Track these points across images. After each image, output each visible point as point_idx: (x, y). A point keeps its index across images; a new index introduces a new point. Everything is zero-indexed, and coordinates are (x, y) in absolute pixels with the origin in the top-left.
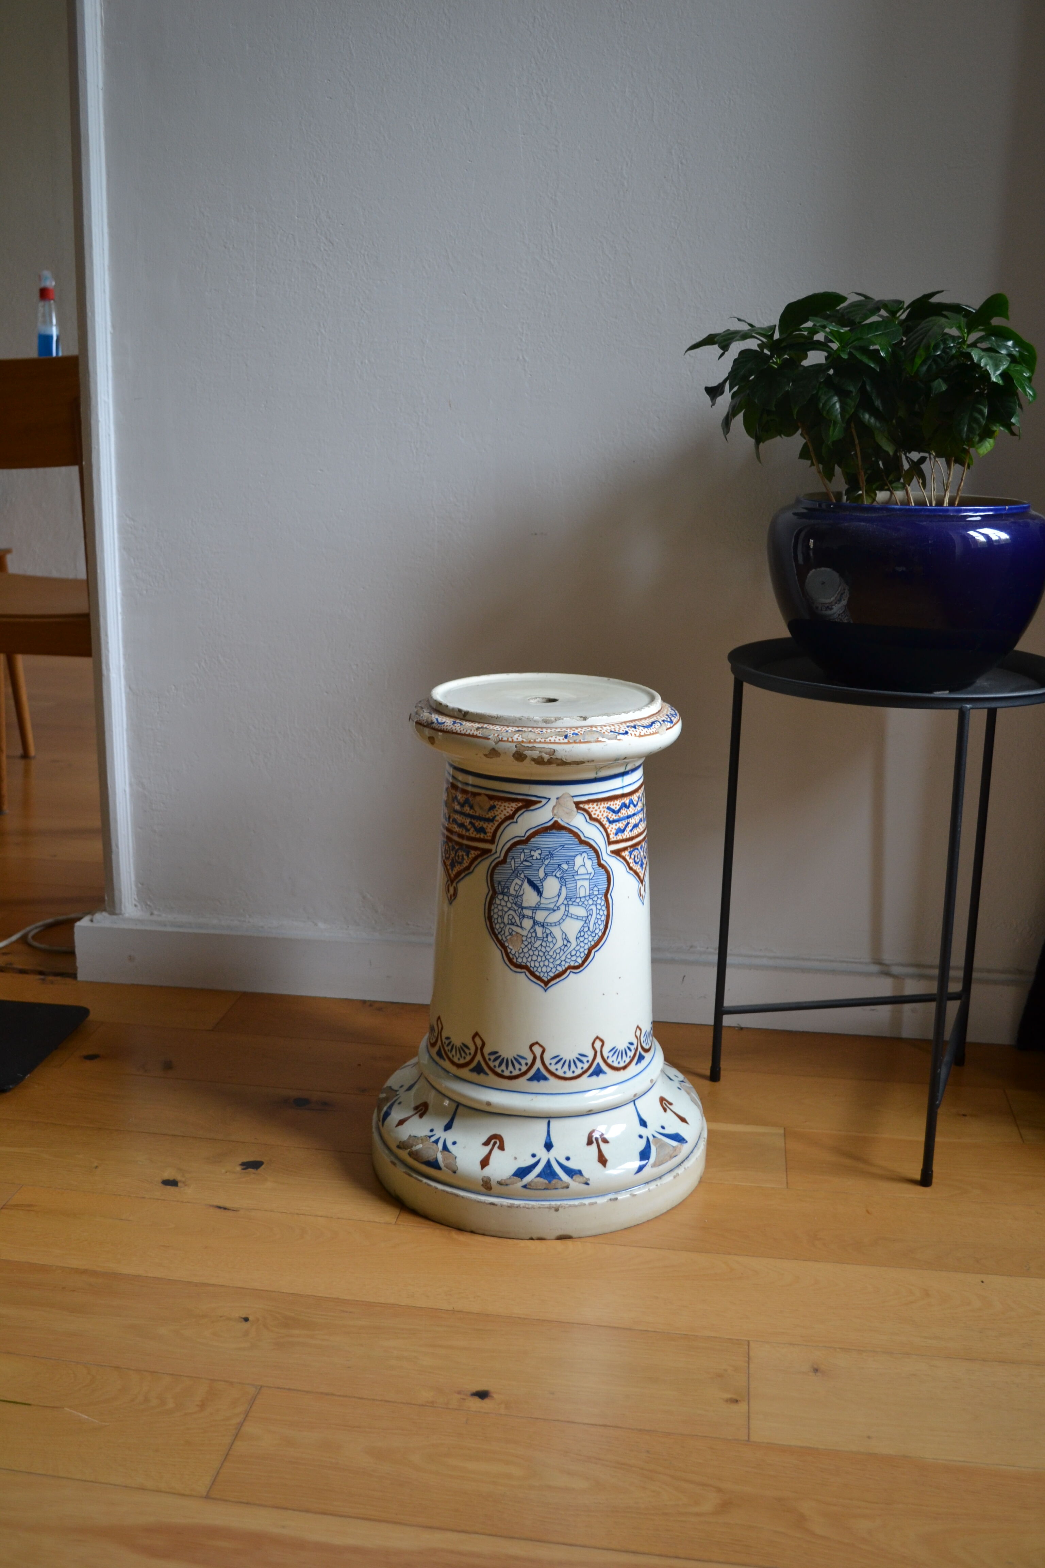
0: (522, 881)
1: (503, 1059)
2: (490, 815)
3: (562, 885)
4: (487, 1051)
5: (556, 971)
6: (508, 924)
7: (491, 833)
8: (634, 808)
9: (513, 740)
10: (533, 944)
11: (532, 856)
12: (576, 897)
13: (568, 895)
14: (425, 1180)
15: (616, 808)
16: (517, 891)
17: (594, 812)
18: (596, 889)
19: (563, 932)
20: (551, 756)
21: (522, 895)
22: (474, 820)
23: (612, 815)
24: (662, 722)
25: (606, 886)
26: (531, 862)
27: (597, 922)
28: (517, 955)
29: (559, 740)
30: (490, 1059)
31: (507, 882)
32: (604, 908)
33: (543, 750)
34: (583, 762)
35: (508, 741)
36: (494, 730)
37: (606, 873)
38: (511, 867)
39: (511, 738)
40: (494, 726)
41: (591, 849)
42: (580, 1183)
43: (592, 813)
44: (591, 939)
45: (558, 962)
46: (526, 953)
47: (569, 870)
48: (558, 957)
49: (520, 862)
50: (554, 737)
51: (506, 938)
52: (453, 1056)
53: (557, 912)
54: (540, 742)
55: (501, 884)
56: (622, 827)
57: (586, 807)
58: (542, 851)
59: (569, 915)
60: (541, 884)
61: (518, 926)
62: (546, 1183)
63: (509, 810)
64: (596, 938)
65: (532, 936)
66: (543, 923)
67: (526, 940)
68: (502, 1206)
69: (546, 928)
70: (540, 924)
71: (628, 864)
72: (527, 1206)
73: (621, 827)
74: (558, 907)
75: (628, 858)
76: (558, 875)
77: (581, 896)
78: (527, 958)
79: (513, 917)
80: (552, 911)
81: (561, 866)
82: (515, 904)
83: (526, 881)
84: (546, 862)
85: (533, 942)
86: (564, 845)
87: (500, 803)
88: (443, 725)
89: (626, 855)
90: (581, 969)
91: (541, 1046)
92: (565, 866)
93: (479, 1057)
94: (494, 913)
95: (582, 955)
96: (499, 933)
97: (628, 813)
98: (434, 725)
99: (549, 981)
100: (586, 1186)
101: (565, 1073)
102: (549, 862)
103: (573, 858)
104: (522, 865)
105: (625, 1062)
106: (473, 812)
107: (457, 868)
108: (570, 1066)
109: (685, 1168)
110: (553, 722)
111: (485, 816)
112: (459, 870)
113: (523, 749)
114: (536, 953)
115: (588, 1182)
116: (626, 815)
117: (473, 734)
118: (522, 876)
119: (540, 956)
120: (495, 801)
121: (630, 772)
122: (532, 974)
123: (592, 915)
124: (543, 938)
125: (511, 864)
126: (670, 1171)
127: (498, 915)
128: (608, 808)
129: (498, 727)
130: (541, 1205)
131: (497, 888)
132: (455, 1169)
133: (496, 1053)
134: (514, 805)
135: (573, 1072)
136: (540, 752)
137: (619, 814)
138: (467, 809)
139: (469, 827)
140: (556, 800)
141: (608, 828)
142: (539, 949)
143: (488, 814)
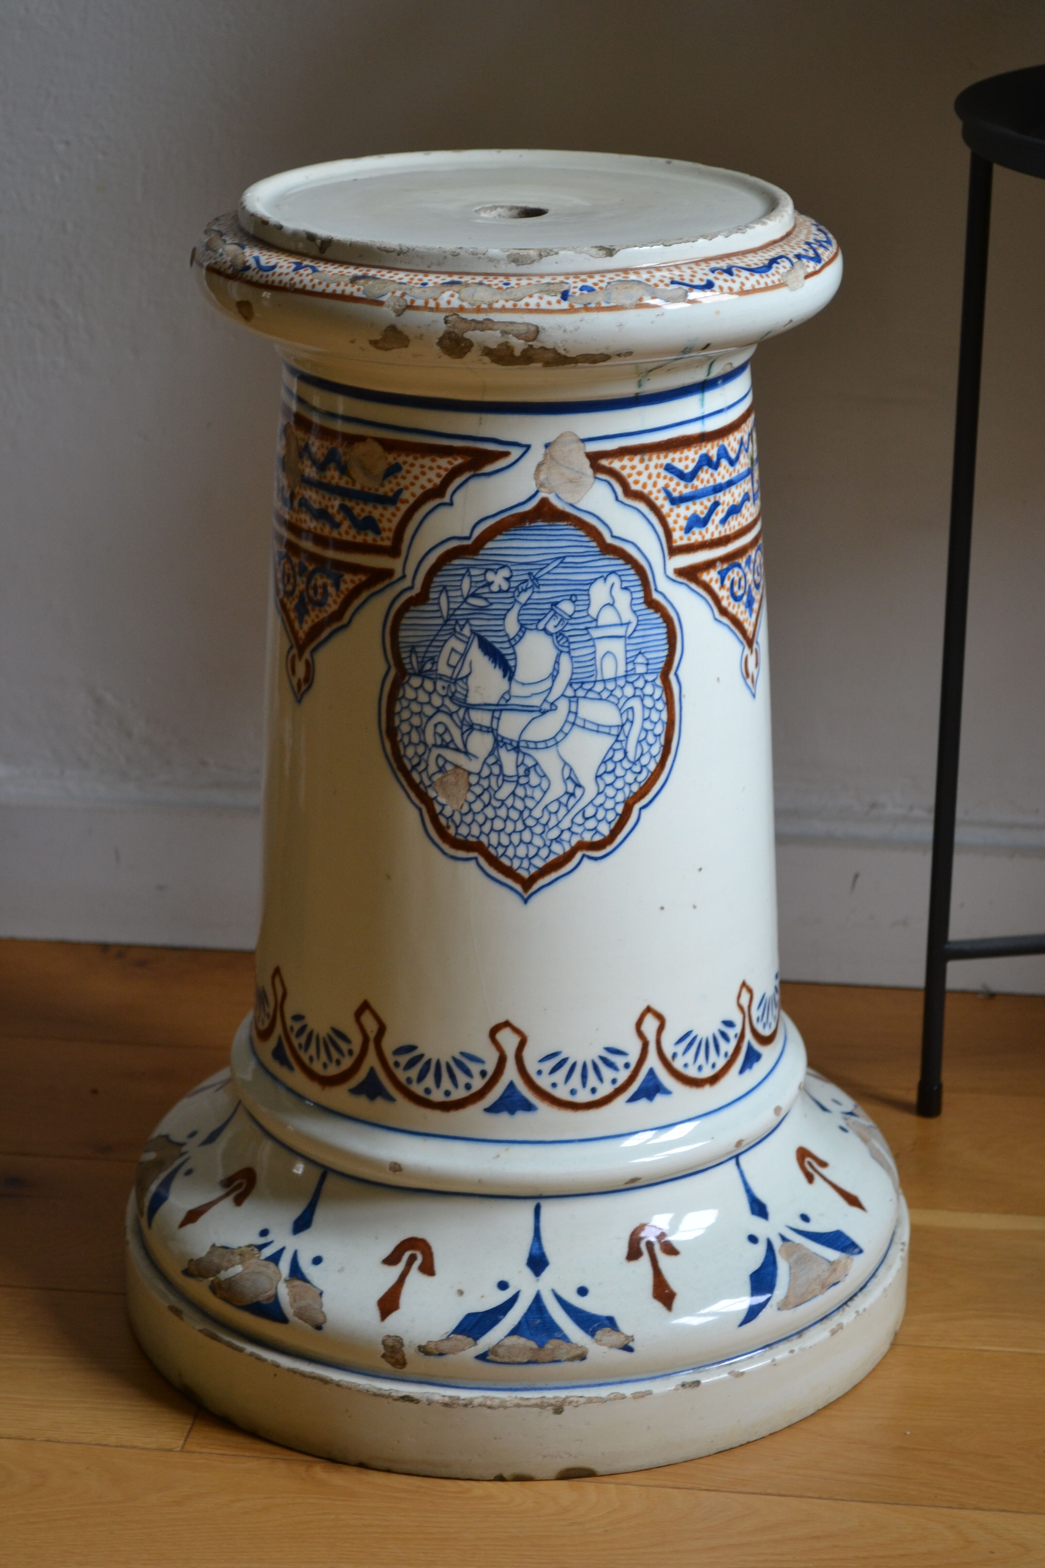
0: (467, 643)
1: (429, 1062)
2: (388, 488)
3: (561, 652)
4: (389, 1044)
5: (548, 857)
6: (435, 745)
7: (390, 530)
8: (731, 469)
9: (438, 305)
10: (496, 792)
11: (489, 584)
12: (593, 679)
13: (575, 676)
14: (250, 1349)
15: (687, 467)
16: (455, 667)
17: (635, 477)
18: (640, 659)
19: (566, 763)
20: (531, 343)
21: (467, 676)
22: (350, 501)
23: (678, 484)
24: (795, 260)
25: (666, 653)
26: (486, 599)
27: (645, 738)
28: (457, 818)
29: (549, 303)
30: (397, 1064)
31: (429, 646)
32: (660, 705)
33: (510, 328)
34: (605, 357)
35: (426, 308)
36: (394, 281)
37: (665, 621)
38: (440, 610)
39: (435, 299)
40: (394, 272)
41: (629, 566)
42: (611, 1347)
43: (630, 481)
44: (630, 778)
45: (554, 834)
46: (478, 813)
47: (576, 615)
48: (553, 822)
49: (460, 599)
50: (536, 296)
51: (430, 778)
52: (311, 1059)
53: (549, 717)
54: (504, 310)
55: (416, 653)
56: (702, 513)
57: (616, 464)
58: (511, 571)
59: (579, 722)
60: (510, 651)
61: (457, 750)
62: (531, 1349)
63: (432, 475)
64: (642, 777)
65: (491, 773)
66: (518, 742)
67: (478, 783)
68: (430, 1403)
69: (525, 754)
70: (511, 744)
71: (717, 600)
72: (489, 1403)
73: (698, 513)
74: (552, 704)
75: (716, 586)
76: (551, 628)
77: (606, 677)
78: (481, 826)
79: (447, 729)
80: (538, 714)
81: (559, 606)
82: (451, 698)
83: (475, 644)
84: (523, 598)
85: (496, 788)
86: (564, 557)
87: (410, 459)
88: (270, 273)
89: (711, 580)
90: (609, 848)
91: (516, 1031)
92: (567, 607)
93: (371, 1060)
94: (402, 721)
95: (611, 816)
96: (414, 767)
97: (715, 480)
98: (250, 273)
99: (534, 879)
100: (625, 1354)
101: (573, 1092)
102: (529, 599)
103: (586, 587)
104: (465, 606)
105: (714, 1066)
106: (347, 483)
107: (313, 617)
108: (584, 1076)
109: (857, 1312)
110: (533, 262)
111: (377, 490)
112: (316, 620)
113: (463, 325)
114: (502, 812)
115: (631, 1344)
116: (712, 483)
117: (343, 291)
118: (467, 631)
119: (512, 820)
120: (399, 456)
121: (719, 382)
122: (494, 862)
123: (632, 722)
124: (519, 777)
125: (439, 604)
126: (822, 1319)
127: (412, 726)
128: (669, 468)
129: (402, 275)
130: (522, 1399)
131: (407, 661)
132: (320, 1319)
133: (413, 1048)
134: (446, 463)
135: (593, 1090)
136: (504, 333)
137: (696, 482)
138: (333, 476)
139: (338, 518)
140: (542, 450)
141: (669, 516)
142: (509, 802)
143: (382, 485)
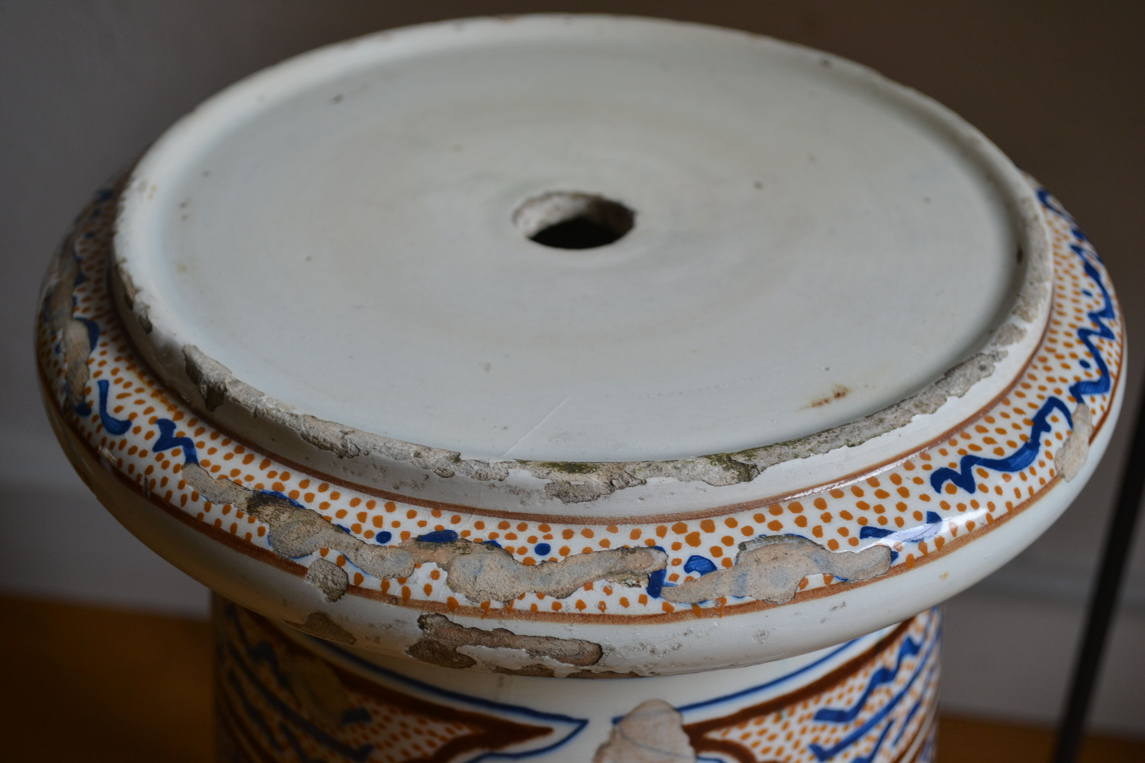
2: (350, 736)
8: (914, 662)
9: (406, 592)
15: (849, 702)
17: (763, 745)
20: (586, 668)
22: (295, 726)
23: (833, 731)
29: (624, 602)
35: (383, 595)
36: (328, 520)
39: (402, 580)
40: (332, 489)
43: (755, 751)
50: (599, 585)
57: (734, 735)
88: (119, 438)
97: (889, 695)
98: (87, 423)
106: (289, 700)
110: (596, 497)
111: (333, 732)
113: (454, 635)
116: (884, 703)
117: (234, 527)
120: (365, 700)
128: (821, 715)
129: (344, 500)
134: (442, 730)
136: (533, 652)
137: (862, 715)
139: (280, 738)
140: (608, 727)
143: (341, 730)
